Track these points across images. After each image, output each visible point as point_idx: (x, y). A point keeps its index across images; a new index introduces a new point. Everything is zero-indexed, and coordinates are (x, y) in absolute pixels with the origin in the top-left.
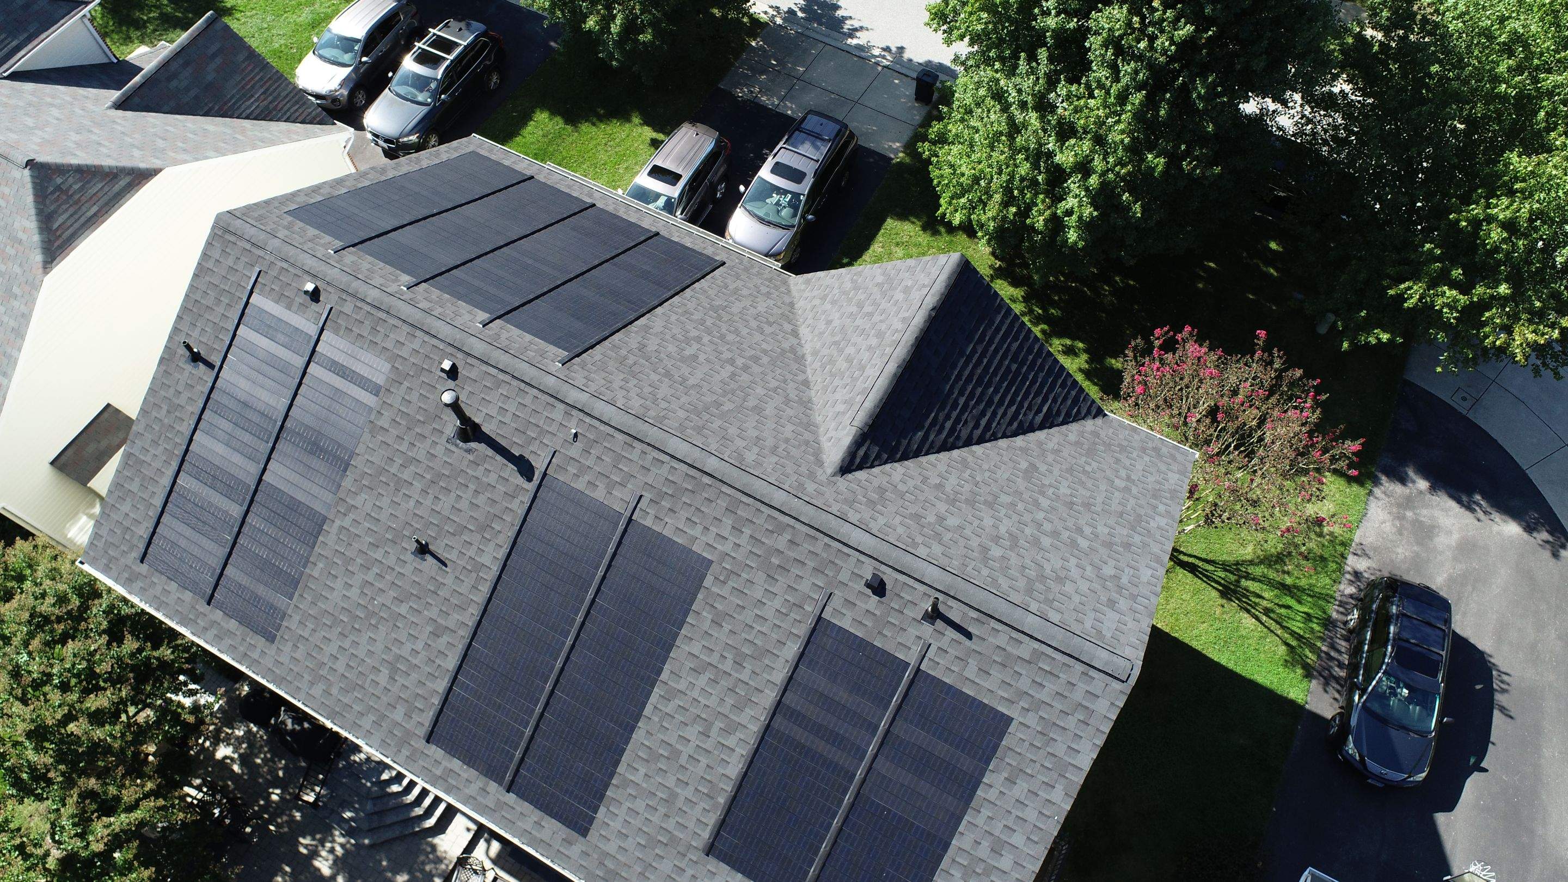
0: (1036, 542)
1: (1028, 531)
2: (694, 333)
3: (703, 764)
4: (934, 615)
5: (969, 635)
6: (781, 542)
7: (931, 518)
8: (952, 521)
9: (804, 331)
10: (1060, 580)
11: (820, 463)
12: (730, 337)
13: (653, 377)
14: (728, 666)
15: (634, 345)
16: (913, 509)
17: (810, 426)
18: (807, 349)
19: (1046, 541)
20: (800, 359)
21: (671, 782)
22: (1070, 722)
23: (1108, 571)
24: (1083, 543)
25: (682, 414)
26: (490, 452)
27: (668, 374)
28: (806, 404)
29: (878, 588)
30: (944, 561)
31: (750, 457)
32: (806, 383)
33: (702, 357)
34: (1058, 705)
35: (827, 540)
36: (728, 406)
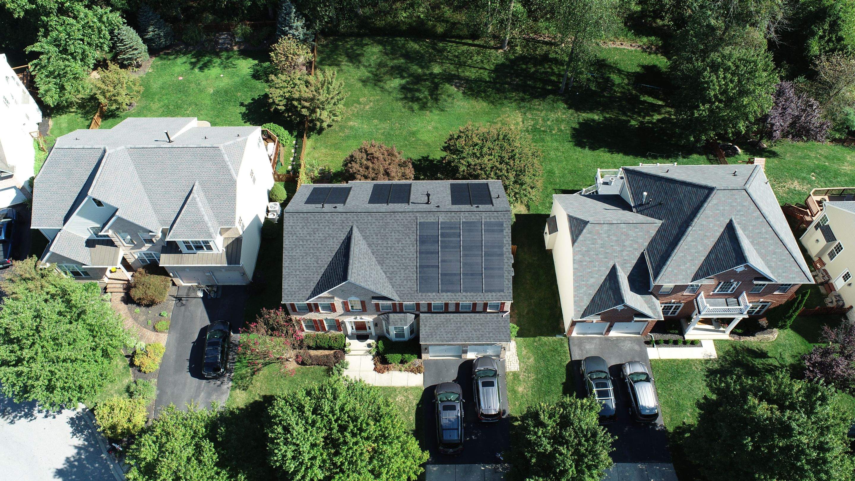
0: (309, 234)
1: (312, 238)
2: (404, 253)
7: (331, 226)
8: (327, 229)
9: (383, 274)
10: (303, 227)
11: (358, 227)
12: (396, 258)
13: (400, 229)
15: (411, 236)
16: (335, 227)
17: (365, 238)
18: (379, 267)
19: (308, 237)
20: (379, 263)
23: (294, 237)
24: (301, 243)
25: (388, 221)
27: (398, 231)
28: (369, 245)
30: (325, 215)
31: (370, 218)
32: (373, 253)
33: (397, 245)
36: (382, 231)
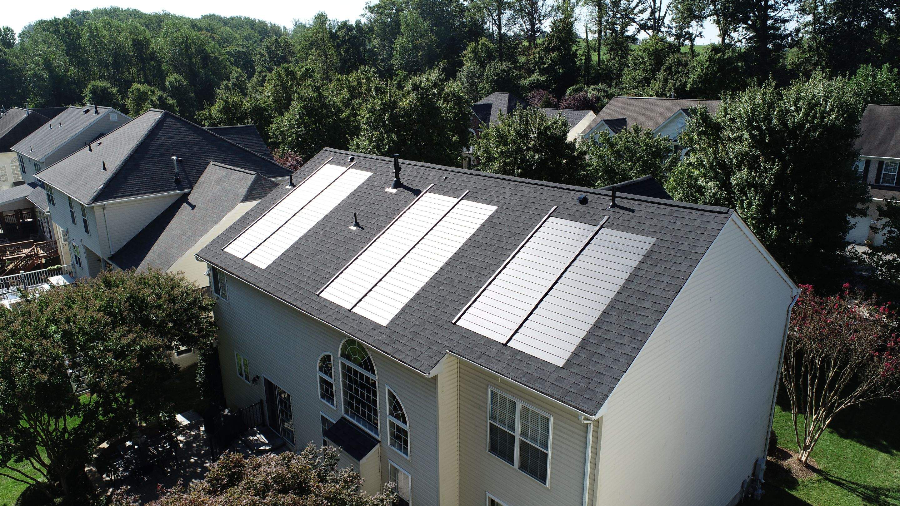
3: (466, 284)
4: (614, 206)
5: (632, 211)
6: (536, 195)
14: (493, 242)
21: (444, 294)
22: (693, 235)
26: (404, 190)
29: (584, 201)
34: (685, 229)
35: (560, 190)
